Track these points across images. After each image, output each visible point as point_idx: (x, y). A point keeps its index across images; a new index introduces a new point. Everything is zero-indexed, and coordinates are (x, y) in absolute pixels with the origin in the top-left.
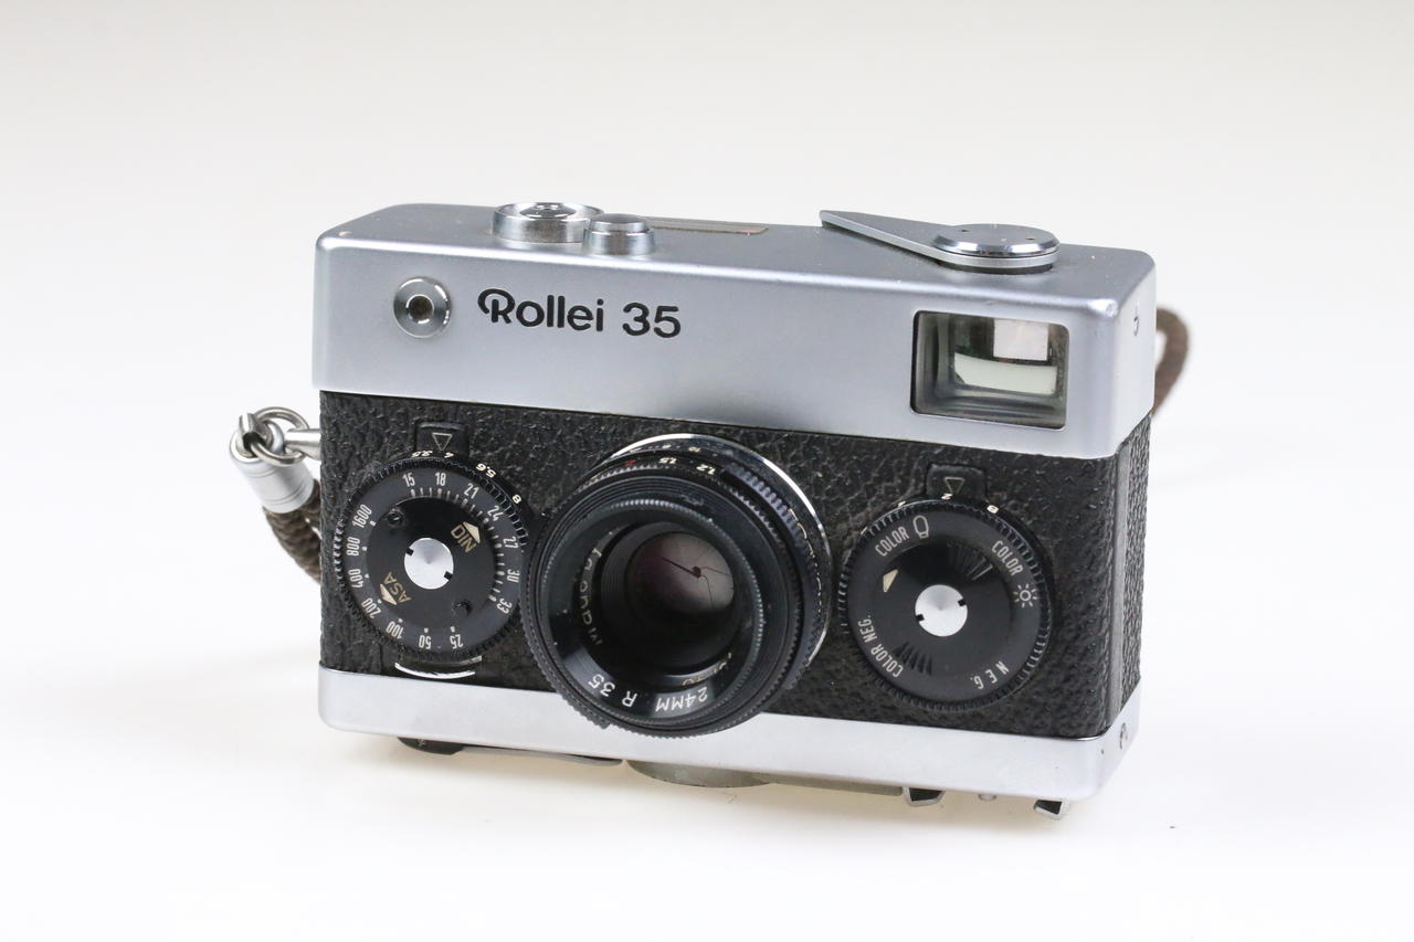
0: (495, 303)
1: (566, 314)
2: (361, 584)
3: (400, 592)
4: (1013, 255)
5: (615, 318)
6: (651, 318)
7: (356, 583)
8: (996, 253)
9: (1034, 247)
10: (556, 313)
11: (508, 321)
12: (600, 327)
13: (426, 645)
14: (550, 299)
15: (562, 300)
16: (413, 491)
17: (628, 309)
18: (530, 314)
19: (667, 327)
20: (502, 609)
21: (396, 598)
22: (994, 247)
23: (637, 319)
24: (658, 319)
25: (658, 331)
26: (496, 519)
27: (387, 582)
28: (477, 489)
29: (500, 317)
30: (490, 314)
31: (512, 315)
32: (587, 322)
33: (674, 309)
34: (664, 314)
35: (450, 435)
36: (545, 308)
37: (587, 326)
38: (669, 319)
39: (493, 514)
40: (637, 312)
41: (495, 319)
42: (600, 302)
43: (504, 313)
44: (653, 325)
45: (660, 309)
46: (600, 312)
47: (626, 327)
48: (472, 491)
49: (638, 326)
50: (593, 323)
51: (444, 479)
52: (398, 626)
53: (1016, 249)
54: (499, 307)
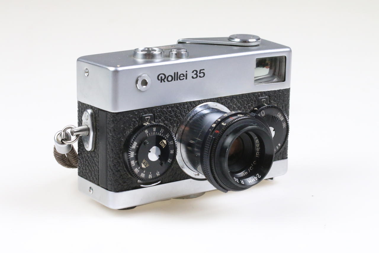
0: (161, 77)
1: (178, 76)
2: (134, 165)
3: (147, 164)
4: (249, 42)
5: (190, 75)
6: (198, 74)
7: (133, 165)
8: (245, 42)
9: (255, 40)
10: (176, 77)
11: (164, 81)
12: (186, 78)
13: (151, 177)
14: (175, 73)
15: (177, 73)
16: (147, 135)
17: (193, 72)
18: (170, 79)
19: (202, 75)
20: (169, 162)
21: (145, 166)
22: (244, 40)
23: (195, 74)
24: (200, 73)
25: (200, 77)
26: (168, 137)
27: (143, 162)
28: (163, 130)
29: (163, 81)
30: (160, 81)
31: (166, 80)
32: (183, 78)
33: (204, 70)
34: (202, 71)
35: (150, 117)
36: (173, 76)
37: (184, 79)
38: (202, 73)
39: (167, 136)
40: (195, 72)
41: (161, 82)
42: (187, 72)
43: (164, 80)
44: (199, 75)
45: (200, 70)
46: (186, 74)
47: (193, 77)
48: (162, 131)
49: (195, 76)
50: (185, 78)
51: (155, 129)
52: (144, 174)
53: (250, 40)
54: (162, 78)
